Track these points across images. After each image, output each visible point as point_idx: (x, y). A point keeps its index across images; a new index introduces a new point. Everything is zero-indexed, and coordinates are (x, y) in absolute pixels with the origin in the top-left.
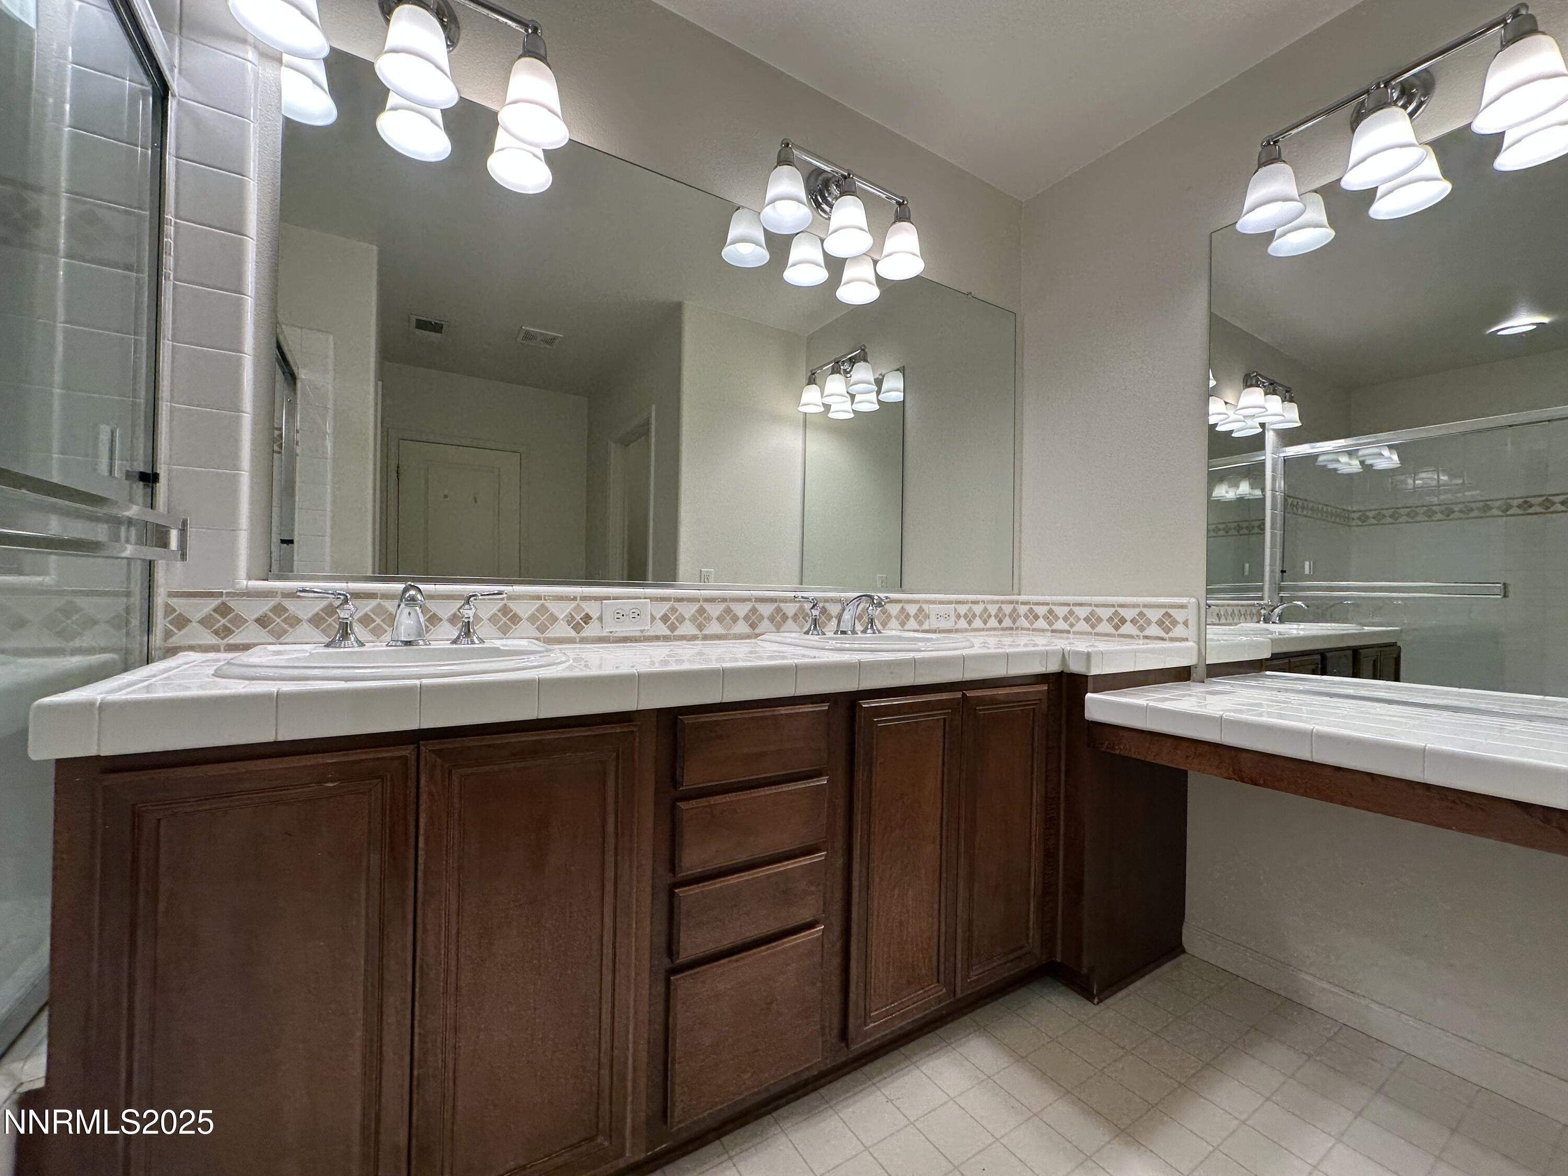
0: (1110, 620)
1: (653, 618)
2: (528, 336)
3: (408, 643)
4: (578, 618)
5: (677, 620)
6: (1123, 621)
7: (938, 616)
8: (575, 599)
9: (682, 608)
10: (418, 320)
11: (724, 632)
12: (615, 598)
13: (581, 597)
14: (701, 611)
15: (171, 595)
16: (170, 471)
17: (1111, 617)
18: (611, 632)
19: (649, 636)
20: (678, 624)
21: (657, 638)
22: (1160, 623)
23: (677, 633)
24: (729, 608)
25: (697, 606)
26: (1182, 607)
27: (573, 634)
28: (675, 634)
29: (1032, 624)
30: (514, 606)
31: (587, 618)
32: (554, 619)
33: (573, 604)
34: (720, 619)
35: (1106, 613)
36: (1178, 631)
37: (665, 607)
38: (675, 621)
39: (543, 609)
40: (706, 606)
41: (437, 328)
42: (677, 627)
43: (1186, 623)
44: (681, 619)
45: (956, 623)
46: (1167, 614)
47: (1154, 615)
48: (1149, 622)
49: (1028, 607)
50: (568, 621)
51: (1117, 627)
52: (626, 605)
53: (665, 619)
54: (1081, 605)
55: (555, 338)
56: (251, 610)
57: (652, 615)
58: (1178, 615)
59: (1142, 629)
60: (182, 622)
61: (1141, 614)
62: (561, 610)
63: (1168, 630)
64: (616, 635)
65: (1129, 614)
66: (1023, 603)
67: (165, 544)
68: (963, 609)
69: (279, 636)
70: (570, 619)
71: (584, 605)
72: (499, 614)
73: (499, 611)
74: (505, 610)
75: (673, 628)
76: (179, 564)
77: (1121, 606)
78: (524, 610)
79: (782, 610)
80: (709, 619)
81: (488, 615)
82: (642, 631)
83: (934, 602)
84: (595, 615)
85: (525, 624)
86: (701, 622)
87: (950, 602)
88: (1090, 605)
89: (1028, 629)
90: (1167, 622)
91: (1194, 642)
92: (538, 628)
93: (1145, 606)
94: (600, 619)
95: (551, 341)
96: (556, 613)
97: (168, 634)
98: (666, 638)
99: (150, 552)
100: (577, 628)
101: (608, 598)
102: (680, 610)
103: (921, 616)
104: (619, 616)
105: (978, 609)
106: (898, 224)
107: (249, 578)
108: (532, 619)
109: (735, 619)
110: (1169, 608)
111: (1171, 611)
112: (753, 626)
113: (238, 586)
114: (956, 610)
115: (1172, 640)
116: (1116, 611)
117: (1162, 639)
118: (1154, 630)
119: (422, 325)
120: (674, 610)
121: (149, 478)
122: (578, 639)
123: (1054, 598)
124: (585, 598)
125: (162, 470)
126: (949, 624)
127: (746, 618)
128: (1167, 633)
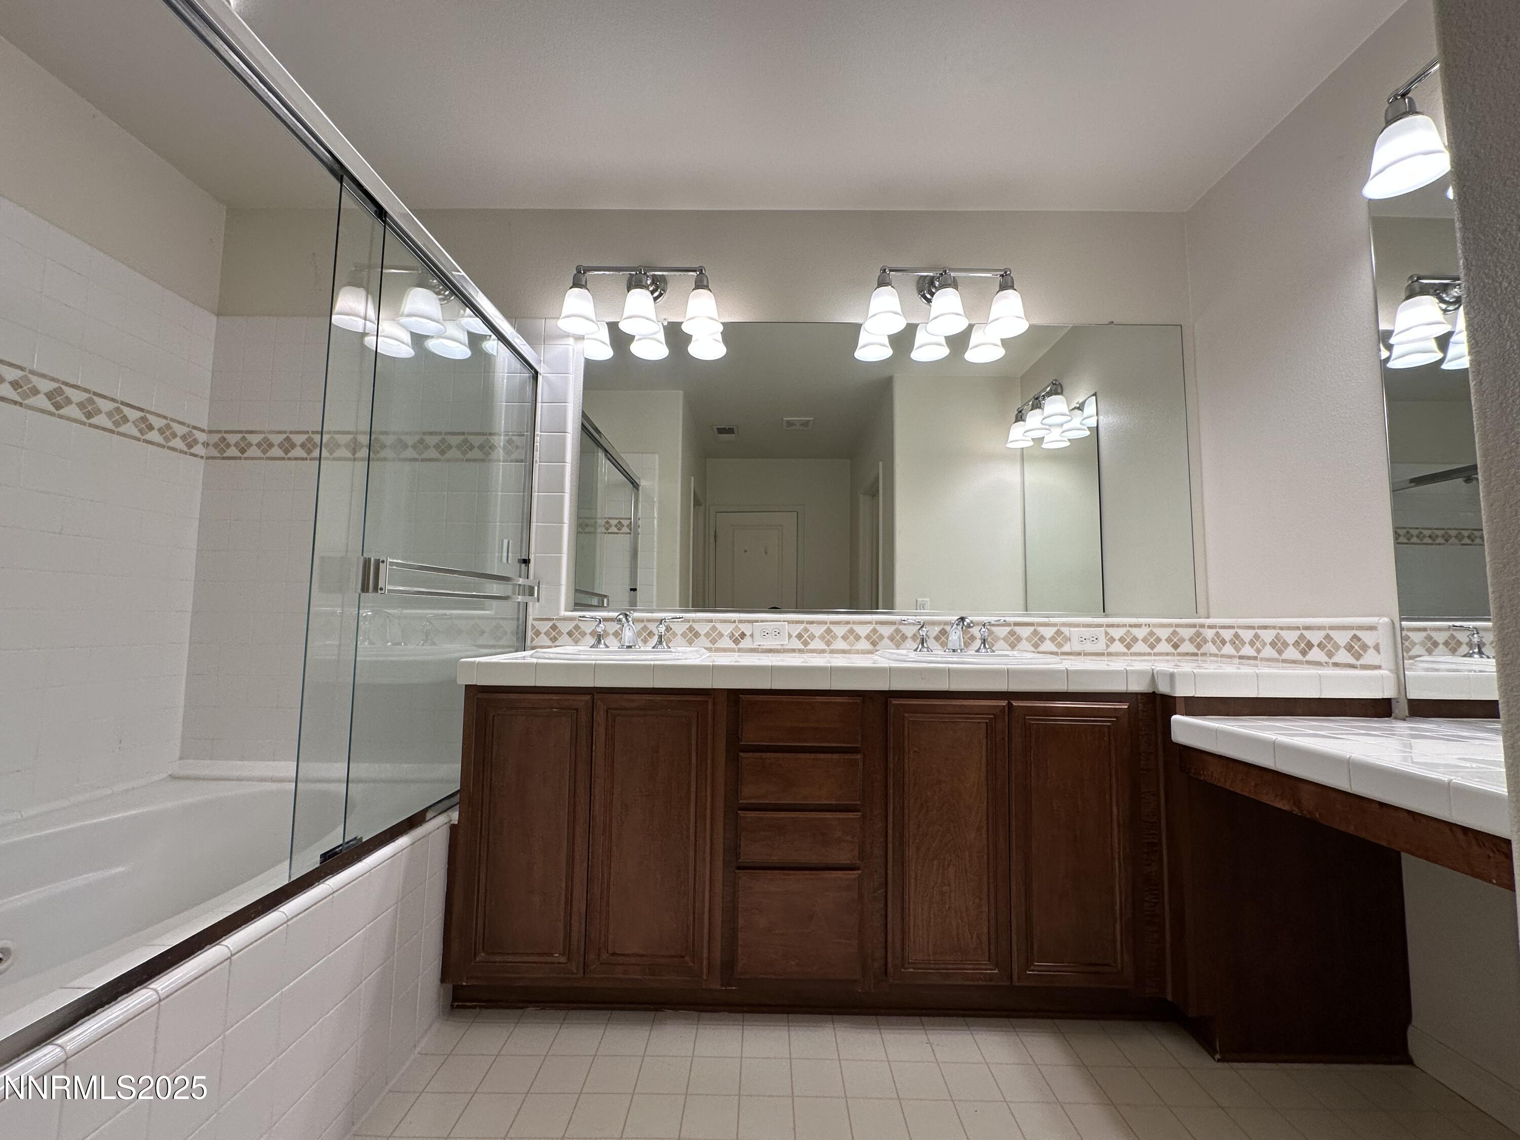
0: (1296, 644)
1: (790, 636)
2: (789, 424)
3: (630, 647)
4: (737, 635)
5: (809, 638)
6: (1310, 645)
7: (1083, 640)
8: (734, 622)
9: (813, 629)
10: (718, 429)
11: (848, 648)
12: (762, 621)
13: (738, 621)
14: (829, 631)
15: (534, 619)
16: (535, 556)
17: (1297, 641)
18: (760, 645)
19: (787, 649)
20: (809, 640)
21: (793, 651)
22: (1349, 648)
23: (809, 647)
24: (852, 629)
25: (825, 627)
26: (1372, 628)
27: (733, 646)
28: (807, 648)
29: (1220, 649)
30: (696, 626)
31: (743, 635)
32: (721, 635)
33: (733, 625)
34: (844, 638)
35: (1291, 637)
36: (1370, 657)
37: (799, 628)
38: (808, 639)
39: (714, 629)
40: (832, 627)
41: (730, 431)
42: (809, 643)
43: (1377, 648)
44: (812, 637)
45: (1108, 646)
46: (1355, 637)
47: (1342, 638)
48: (1337, 647)
49: (1214, 631)
50: (730, 637)
51: (1304, 653)
52: (770, 626)
53: (799, 636)
54: (1265, 627)
55: (809, 421)
56: (565, 627)
57: (789, 633)
58: (1368, 638)
59: (1330, 655)
60: (538, 633)
61: (1328, 637)
62: (726, 629)
63: (1358, 656)
64: (763, 647)
65: (1315, 637)
66: (1210, 627)
67: (532, 594)
68: (1117, 633)
69: (576, 642)
70: (732, 636)
71: (740, 626)
72: (687, 631)
73: (687, 629)
74: (691, 629)
75: (806, 643)
76: (537, 603)
77: (1307, 628)
78: (703, 629)
79: (901, 632)
80: (835, 637)
81: (681, 633)
82: (782, 645)
83: (1077, 625)
84: (748, 633)
85: (702, 638)
86: (829, 640)
87: (1100, 626)
88: (1274, 628)
89: (1216, 655)
90: (1356, 648)
91: (1390, 671)
92: (710, 641)
93: (1332, 628)
94: (752, 636)
95: (806, 424)
96: (723, 631)
97: (533, 640)
98: (801, 651)
99: (527, 598)
100: (736, 642)
101: (757, 621)
102: (811, 630)
103: (1059, 638)
104: (765, 634)
105: (1140, 633)
106: (1001, 293)
107: (566, 610)
108: (707, 635)
109: (858, 638)
110: (1357, 629)
111: (1359, 633)
112: (874, 644)
113: (560, 615)
114: (1107, 634)
115: (1365, 667)
116: (1302, 634)
117: (1353, 666)
118: (1343, 656)
119: (721, 431)
120: (806, 630)
121: (526, 562)
122: (736, 650)
123: (1240, 620)
124: (741, 621)
125: (532, 558)
126: (1100, 646)
127: (868, 637)
128: (1358, 659)
